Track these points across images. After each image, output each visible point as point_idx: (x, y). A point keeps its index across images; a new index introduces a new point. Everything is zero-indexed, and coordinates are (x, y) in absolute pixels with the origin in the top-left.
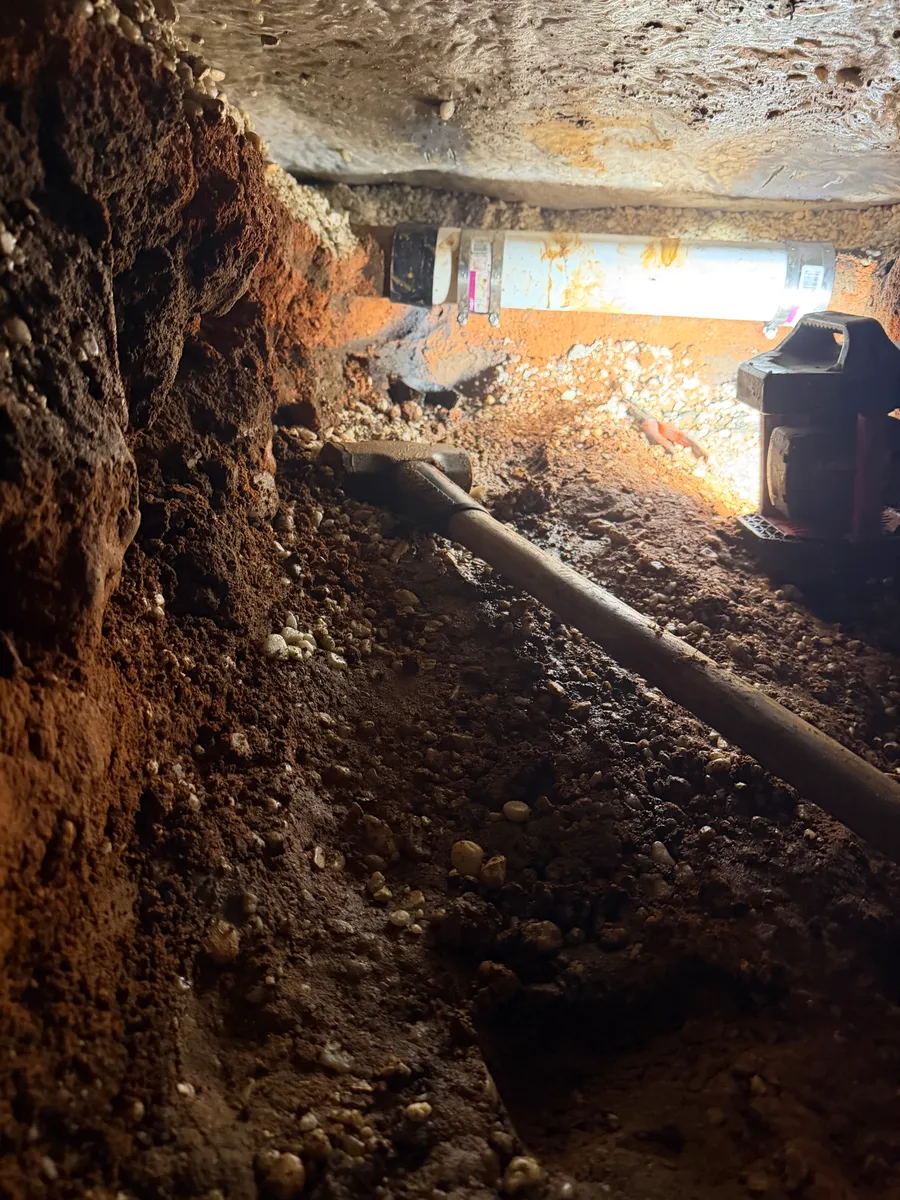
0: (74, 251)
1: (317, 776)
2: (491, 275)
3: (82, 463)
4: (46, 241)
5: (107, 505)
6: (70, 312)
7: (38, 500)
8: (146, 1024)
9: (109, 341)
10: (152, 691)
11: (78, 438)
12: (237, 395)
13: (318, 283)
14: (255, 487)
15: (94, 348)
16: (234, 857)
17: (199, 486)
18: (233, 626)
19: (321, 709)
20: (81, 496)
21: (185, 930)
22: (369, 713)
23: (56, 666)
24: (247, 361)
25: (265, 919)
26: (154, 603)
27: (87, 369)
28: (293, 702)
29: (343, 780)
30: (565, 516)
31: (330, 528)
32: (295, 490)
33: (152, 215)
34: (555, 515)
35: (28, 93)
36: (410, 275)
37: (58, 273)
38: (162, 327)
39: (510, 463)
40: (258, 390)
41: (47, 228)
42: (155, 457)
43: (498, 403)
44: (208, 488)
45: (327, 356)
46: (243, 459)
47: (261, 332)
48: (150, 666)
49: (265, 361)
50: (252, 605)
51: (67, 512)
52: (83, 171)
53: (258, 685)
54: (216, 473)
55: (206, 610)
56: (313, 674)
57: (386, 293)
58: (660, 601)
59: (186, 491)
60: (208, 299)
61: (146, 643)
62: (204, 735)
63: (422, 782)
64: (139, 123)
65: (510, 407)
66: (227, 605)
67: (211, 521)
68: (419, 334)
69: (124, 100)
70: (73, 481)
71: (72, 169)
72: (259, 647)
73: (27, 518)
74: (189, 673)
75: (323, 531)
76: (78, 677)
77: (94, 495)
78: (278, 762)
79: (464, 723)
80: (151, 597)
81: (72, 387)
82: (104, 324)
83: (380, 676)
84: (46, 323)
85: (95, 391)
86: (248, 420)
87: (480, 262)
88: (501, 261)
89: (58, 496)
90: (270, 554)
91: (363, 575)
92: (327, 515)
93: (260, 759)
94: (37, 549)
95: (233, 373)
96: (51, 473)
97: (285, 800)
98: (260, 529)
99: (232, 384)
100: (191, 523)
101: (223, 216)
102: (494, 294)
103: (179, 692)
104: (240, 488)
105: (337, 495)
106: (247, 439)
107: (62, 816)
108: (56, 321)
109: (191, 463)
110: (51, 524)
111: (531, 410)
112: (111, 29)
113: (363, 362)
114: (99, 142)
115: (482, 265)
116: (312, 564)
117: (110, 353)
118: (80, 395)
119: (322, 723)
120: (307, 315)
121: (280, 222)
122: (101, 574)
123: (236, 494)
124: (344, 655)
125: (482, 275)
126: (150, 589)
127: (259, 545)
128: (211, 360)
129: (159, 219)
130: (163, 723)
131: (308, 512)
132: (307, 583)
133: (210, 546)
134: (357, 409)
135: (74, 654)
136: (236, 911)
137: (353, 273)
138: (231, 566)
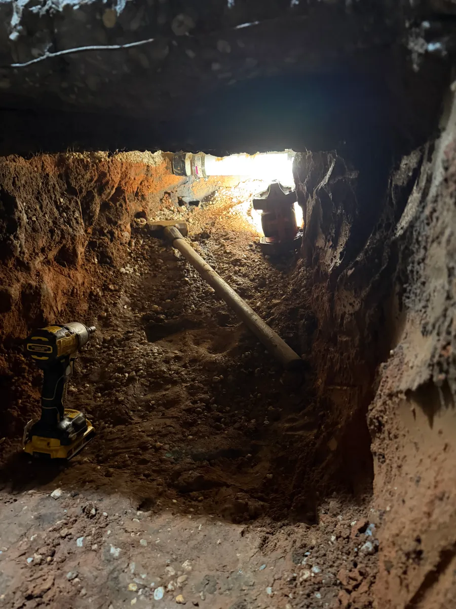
0: (73, 198)
1: (129, 295)
2: (202, 167)
3: (75, 235)
4: (68, 198)
5: (80, 242)
6: (72, 209)
7: (68, 241)
8: (88, 320)
9: (80, 213)
10: (93, 276)
11: (74, 231)
12: (118, 214)
13: (149, 175)
14: (122, 236)
15: (77, 215)
16: (107, 303)
17: (107, 236)
18: (113, 266)
19: (132, 283)
20: (75, 240)
21: (96, 312)
22: (143, 284)
23: (73, 267)
24: (121, 205)
25: (112, 312)
26: (95, 261)
27: (76, 219)
28: (125, 281)
29: (134, 296)
30: (214, 239)
31: (144, 245)
32: (136, 236)
33: (88, 185)
34: (212, 239)
35: (63, 174)
36: (179, 168)
37: (70, 204)
38: (94, 205)
39: (207, 224)
40: (123, 212)
41: (68, 196)
42: (97, 230)
43: (213, 204)
44: (110, 237)
45: (153, 195)
46: (119, 229)
47: (124, 197)
48: (93, 272)
49: (126, 204)
50: (118, 262)
51: (73, 243)
52: (73, 184)
53: (118, 278)
54: (112, 233)
55: (106, 263)
56: (131, 277)
57: (173, 173)
58: (226, 260)
59: (103, 238)
60: (104, 196)
61: (92, 267)
62: (104, 285)
63: (151, 297)
64: (83, 172)
65: (215, 205)
66: (112, 262)
67: (108, 244)
68: (191, 182)
69: (80, 170)
70: (73, 238)
71: (71, 184)
72: (118, 271)
73: (66, 244)
74: (101, 274)
75: (143, 246)
76: (76, 269)
77: (77, 240)
78: (120, 291)
79: (163, 286)
80: (94, 259)
81: (73, 223)
82: (79, 210)
83: (147, 278)
84: (68, 212)
85: (77, 223)
86: (120, 219)
87: (198, 163)
88: (204, 163)
89: (71, 241)
90: (125, 251)
91: (149, 256)
92: (144, 242)
93: (116, 290)
94: (69, 248)
95: (117, 208)
96: (70, 237)
97: (119, 297)
98: (124, 246)
99: (116, 211)
100: (103, 245)
101: (104, 181)
102: (203, 171)
103: (99, 277)
104: (118, 236)
105: (148, 236)
106: (121, 224)
107: (74, 287)
108: (70, 212)
109: (105, 231)
110: (70, 245)
111: (221, 206)
112: (76, 158)
113: (169, 194)
114: (76, 178)
115: (198, 164)
116: (136, 254)
117: (80, 215)
118: (75, 224)
119: (132, 286)
120: (147, 184)
121: (128, 167)
122: (79, 253)
123: (117, 238)
124: (140, 273)
125: (199, 167)
126: (94, 258)
127: (123, 249)
128: (111, 206)
129: (90, 185)
130: (95, 281)
131: (139, 241)
132: (134, 258)
133: (107, 249)
134: (163, 211)
135: (75, 265)
136: (106, 311)
137: (162, 169)
138: (112, 254)
